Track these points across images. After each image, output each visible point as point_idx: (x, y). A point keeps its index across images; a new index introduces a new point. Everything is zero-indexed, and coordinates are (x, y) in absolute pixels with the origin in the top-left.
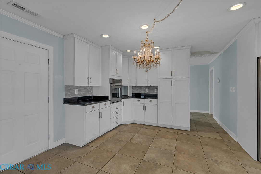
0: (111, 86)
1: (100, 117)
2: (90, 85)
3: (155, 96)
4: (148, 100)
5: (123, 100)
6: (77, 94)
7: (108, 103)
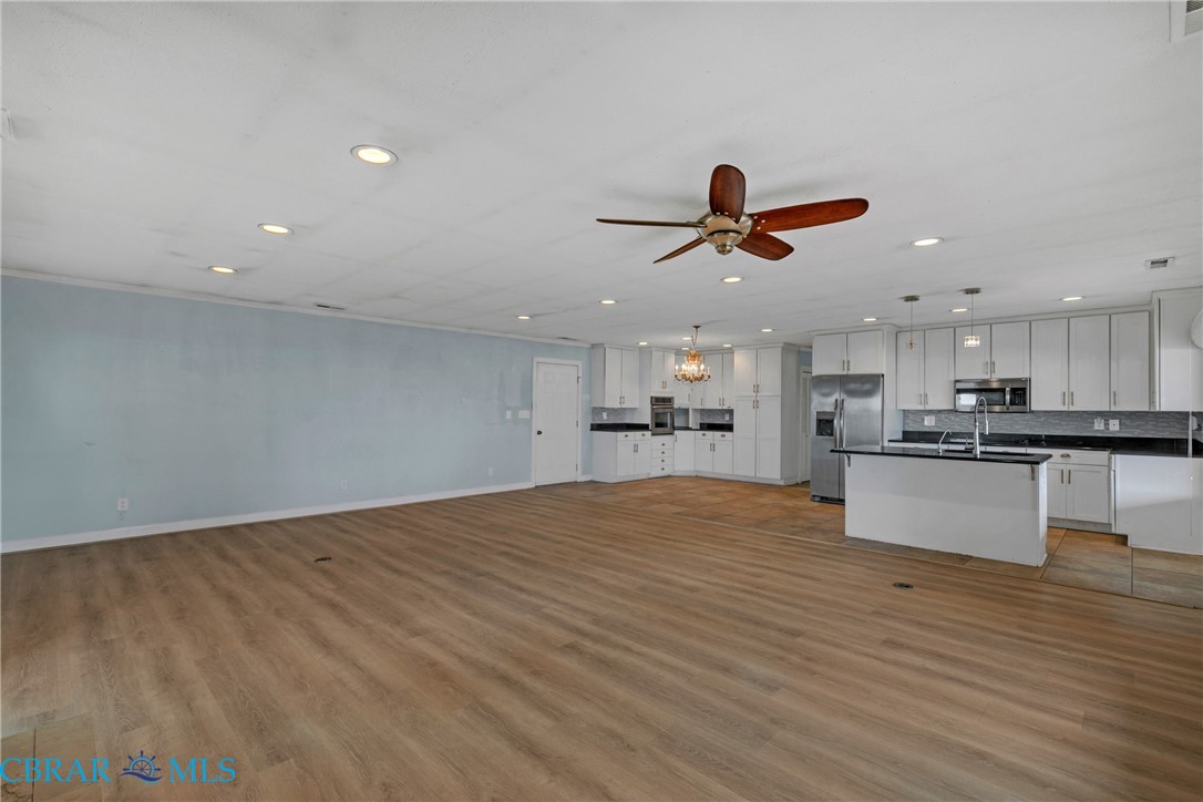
0: (653, 409)
1: (636, 451)
2: (623, 406)
3: (729, 428)
4: (718, 434)
5: (676, 432)
6: (605, 418)
7: (648, 433)
